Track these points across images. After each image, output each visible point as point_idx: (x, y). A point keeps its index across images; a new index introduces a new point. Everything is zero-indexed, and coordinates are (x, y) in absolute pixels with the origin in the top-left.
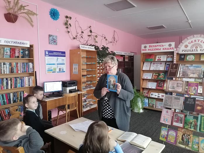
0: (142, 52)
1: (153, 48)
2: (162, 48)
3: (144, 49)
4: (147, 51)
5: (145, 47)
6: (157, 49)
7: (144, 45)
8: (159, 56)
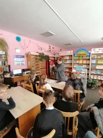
1: (65, 53)
2: (68, 53)
3: (60, 54)
5: (61, 53)
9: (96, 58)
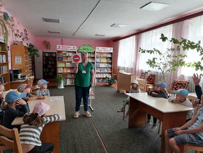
0: (57, 50)
1: (65, 48)
2: (70, 49)
3: (59, 48)
4: (61, 50)
5: (59, 47)
6: (67, 49)
7: (59, 45)
8: (69, 53)
9: (99, 56)
